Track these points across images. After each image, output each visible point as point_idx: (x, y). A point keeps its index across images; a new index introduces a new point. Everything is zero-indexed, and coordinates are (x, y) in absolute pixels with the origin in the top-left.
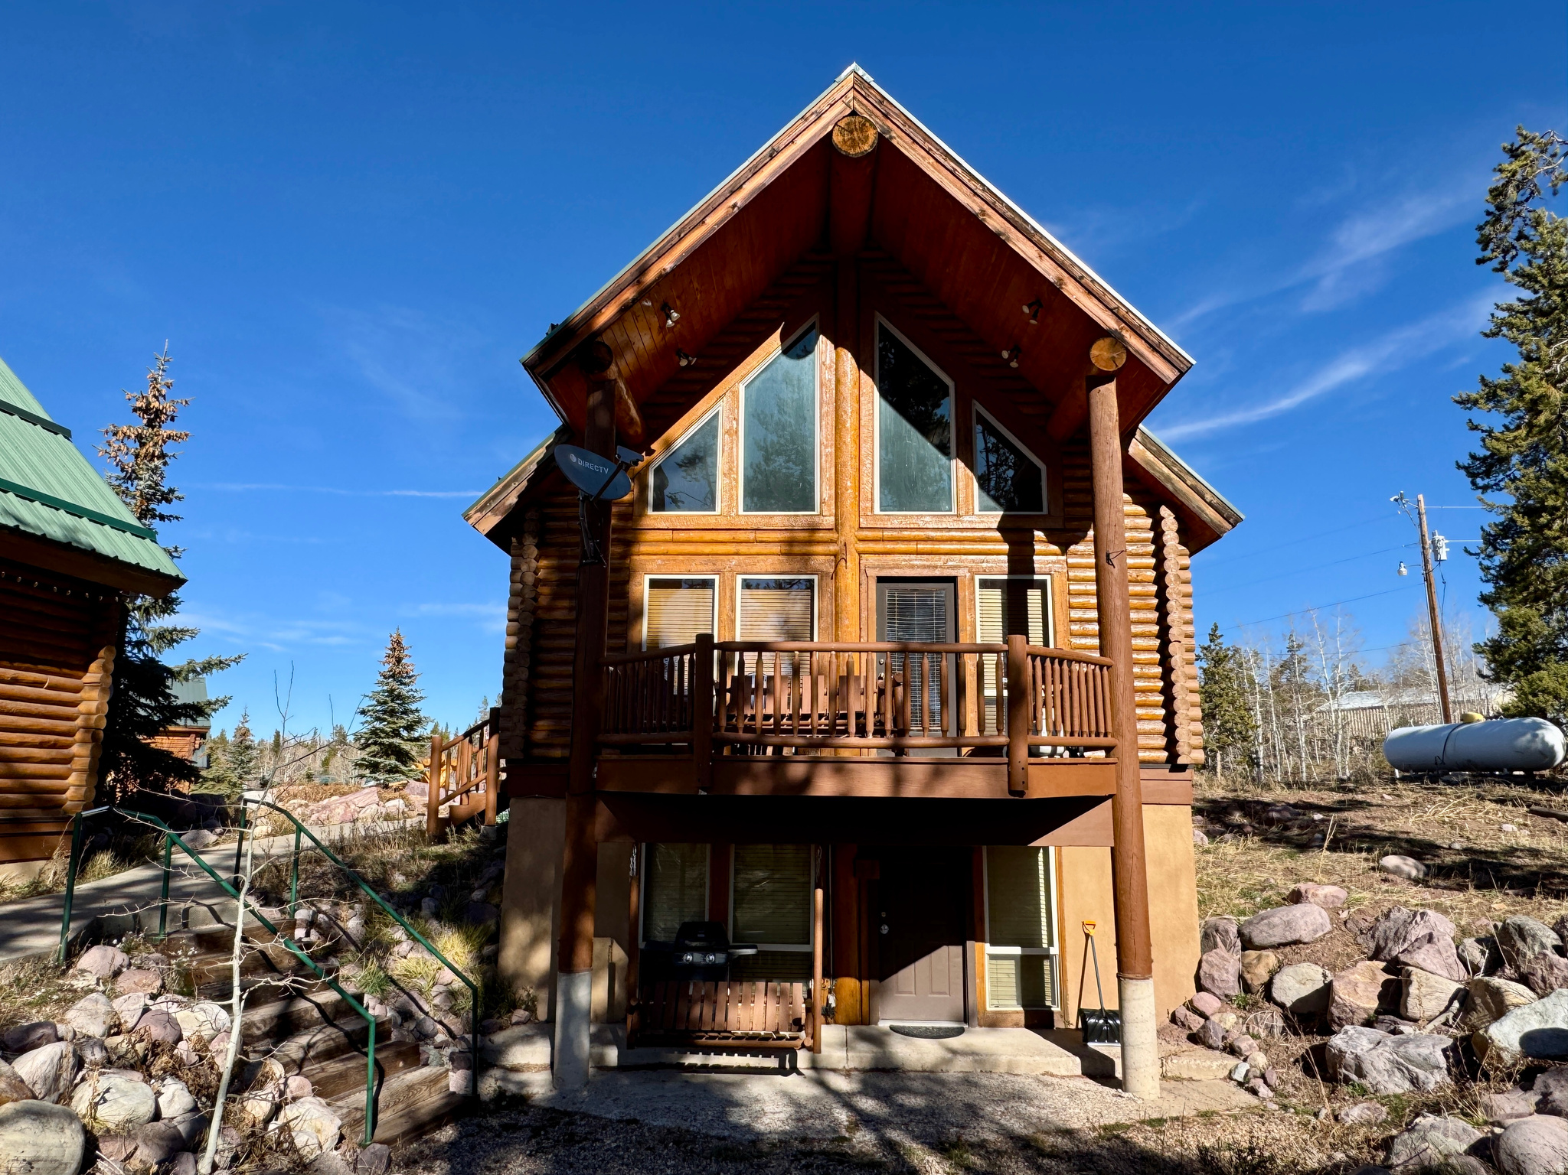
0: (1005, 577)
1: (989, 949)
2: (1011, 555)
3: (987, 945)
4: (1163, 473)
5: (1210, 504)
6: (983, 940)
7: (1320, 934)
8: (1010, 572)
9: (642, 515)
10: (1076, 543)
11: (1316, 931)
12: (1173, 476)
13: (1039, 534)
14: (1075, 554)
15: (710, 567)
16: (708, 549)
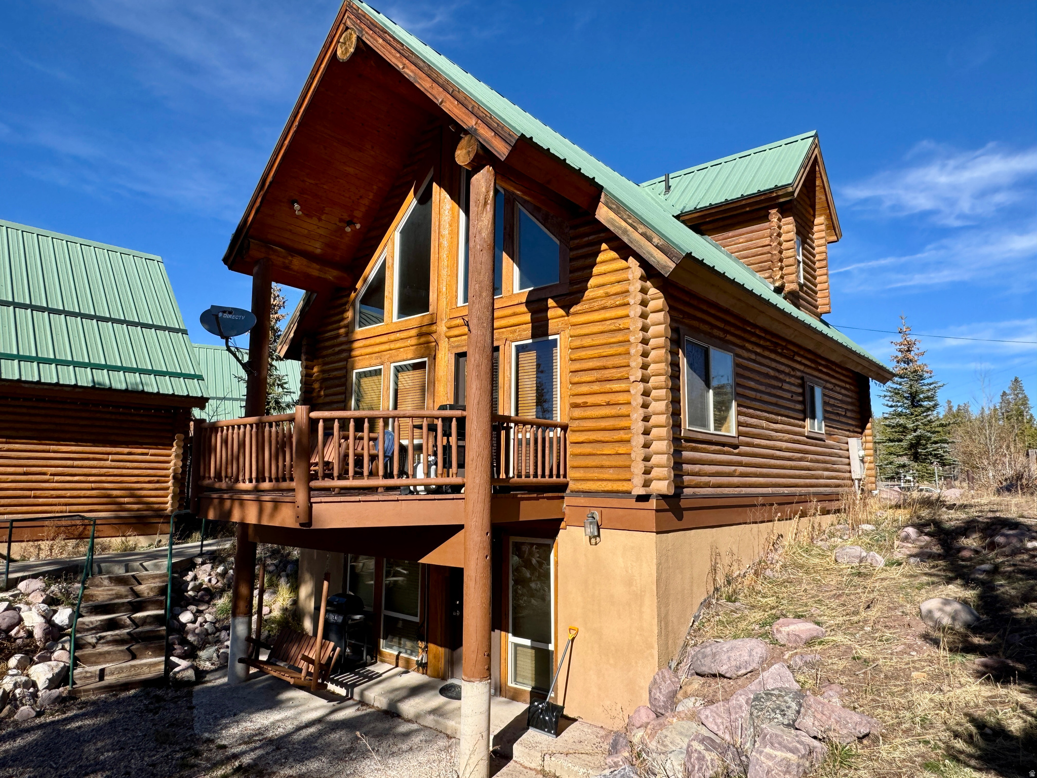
0: (530, 341)
1: (512, 639)
2: (533, 321)
3: (510, 635)
4: (620, 228)
5: (657, 247)
6: (507, 631)
7: (743, 671)
8: (533, 337)
9: (353, 331)
10: (577, 304)
11: (739, 668)
12: (629, 228)
13: (551, 303)
14: (576, 313)
15: (379, 361)
16: (377, 349)
